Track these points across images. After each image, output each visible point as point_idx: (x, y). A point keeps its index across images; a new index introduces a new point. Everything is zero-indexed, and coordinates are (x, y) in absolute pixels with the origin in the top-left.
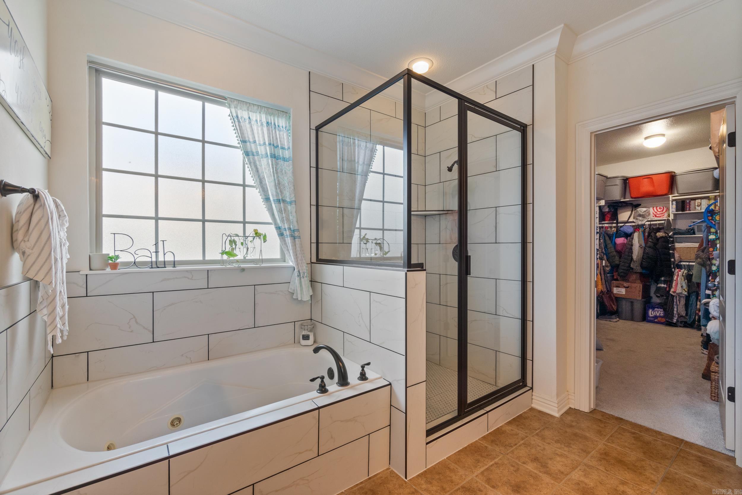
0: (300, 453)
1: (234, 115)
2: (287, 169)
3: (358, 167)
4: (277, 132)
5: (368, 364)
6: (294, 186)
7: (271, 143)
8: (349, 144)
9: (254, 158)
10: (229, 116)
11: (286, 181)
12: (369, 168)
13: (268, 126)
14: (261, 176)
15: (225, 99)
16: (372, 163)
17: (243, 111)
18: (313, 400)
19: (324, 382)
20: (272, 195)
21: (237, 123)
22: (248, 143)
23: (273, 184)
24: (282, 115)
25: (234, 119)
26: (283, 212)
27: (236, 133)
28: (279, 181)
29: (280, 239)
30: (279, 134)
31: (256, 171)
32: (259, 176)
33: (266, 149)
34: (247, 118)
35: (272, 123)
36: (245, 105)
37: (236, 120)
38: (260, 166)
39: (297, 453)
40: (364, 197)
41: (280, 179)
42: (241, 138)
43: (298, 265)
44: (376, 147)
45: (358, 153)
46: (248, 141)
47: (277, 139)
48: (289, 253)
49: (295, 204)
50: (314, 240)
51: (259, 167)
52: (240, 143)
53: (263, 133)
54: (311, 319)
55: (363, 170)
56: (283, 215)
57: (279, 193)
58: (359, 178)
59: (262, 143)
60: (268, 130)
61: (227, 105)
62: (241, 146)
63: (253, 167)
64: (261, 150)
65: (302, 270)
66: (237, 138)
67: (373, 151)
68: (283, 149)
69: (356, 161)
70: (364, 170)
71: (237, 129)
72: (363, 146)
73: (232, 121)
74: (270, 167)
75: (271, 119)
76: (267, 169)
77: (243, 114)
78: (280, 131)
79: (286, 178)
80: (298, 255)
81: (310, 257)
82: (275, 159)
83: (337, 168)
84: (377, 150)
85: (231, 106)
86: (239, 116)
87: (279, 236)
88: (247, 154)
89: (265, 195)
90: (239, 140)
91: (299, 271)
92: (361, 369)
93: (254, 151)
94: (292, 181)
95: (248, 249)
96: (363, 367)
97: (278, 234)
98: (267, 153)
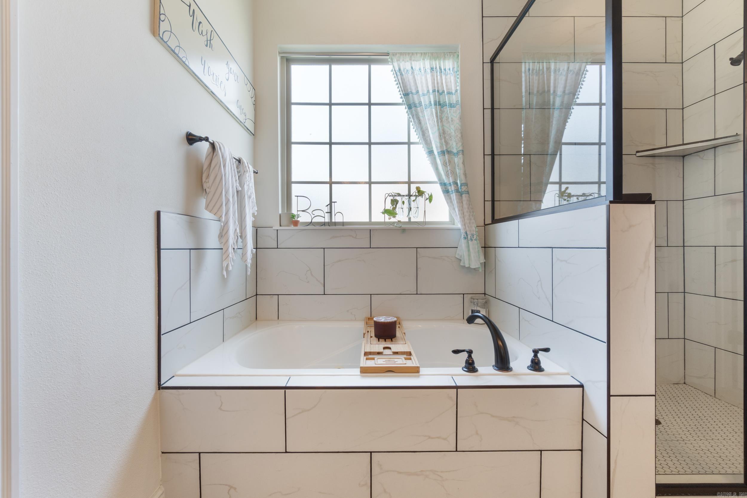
0: (430, 437)
1: (397, 69)
2: (454, 116)
3: (554, 98)
4: (443, 77)
5: (547, 350)
6: (461, 133)
7: (435, 90)
8: (541, 72)
9: (417, 109)
10: (392, 71)
11: (452, 129)
12: (574, 98)
13: (432, 71)
14: (424, 127)
15: (387, 54)
16: (578, 90)
17: (405, 62)
18: (453, 377)
19: (472, 358)
20: (436, 147)
21: (399, 77)
22: (410, 95)
23: (437, 134)
24: (449, 55)
25: (396, 73)
26: (448, 164)
27: (398, 88)
28: (443, 130)
29: (445, 196)
30: (446, 79)
31: (419, 123)
32: (421, 128)
33: (429, 97)
34: (410, 68)
35: (437, 67)
36: (407, 56)
37: (398, 74)
38: (423, 117)
39: (426, 436)
40: (564, 140)
41: (445, 128)
42: (403, 91)
43: (465, 225)
44: (585, 67)
45: (555, 80)
46: (410, 92)
47: (442, 84)
48: (456, 212)
49: (463, 154)
50: (489, 197)
51: (421, 118)
52: (403, 97)
53: (427, 80)
54: (485, 294)
55: (562, 102)
56: (448, 168)
57: (444, 143)
58: (556, 114)
59: (426, 92)
60: (432, 76)
61: (389, 60)
62: (404, 100)
63: (416, 120)
64: (424, 100)
65: (470, 231)
66: (400, 93)
67: (581, 74)
68: (450, 94)
69: (552, 92)
70: (565, 102)
71: (400, 83)
72: (564, 69)
73: (395, 76)
74: (434, 116)
75: (436, 64)
76: (431, 119)
77: (406, 65)
78: (446, 75)
79: (452, 127)
80: (465, 213)
81: (484, 218)
82: (440, 106)
83: (522, 105)
84: (587, 71)
85: (394, 61)
86: (402, 69)
87: (443, 193)
88: (410, 107)
89: (428, 148)
90: (402, 94)
91: (466, 233)
92: (533, 354)
93: (417, 102)
94: (460, 128)
95: (410, 209)
96: (536, 352)
97: (443, 191)
98: (430, 102)
